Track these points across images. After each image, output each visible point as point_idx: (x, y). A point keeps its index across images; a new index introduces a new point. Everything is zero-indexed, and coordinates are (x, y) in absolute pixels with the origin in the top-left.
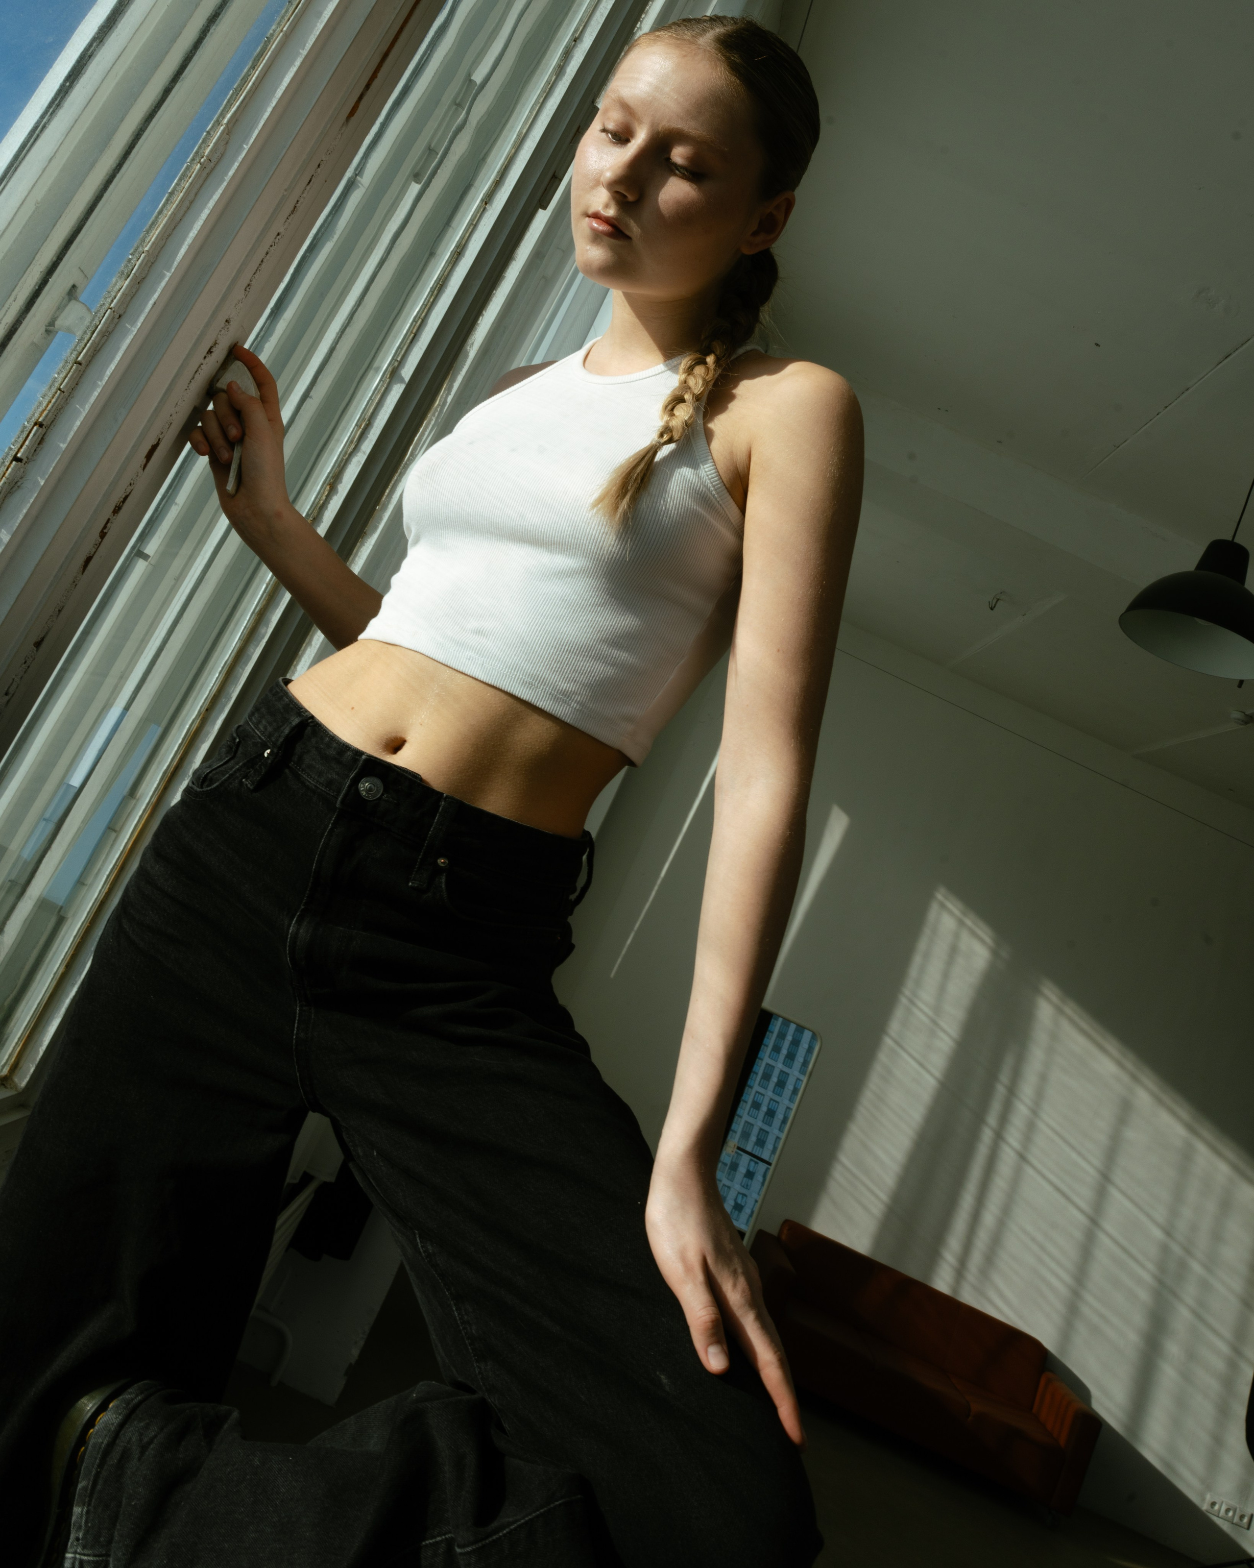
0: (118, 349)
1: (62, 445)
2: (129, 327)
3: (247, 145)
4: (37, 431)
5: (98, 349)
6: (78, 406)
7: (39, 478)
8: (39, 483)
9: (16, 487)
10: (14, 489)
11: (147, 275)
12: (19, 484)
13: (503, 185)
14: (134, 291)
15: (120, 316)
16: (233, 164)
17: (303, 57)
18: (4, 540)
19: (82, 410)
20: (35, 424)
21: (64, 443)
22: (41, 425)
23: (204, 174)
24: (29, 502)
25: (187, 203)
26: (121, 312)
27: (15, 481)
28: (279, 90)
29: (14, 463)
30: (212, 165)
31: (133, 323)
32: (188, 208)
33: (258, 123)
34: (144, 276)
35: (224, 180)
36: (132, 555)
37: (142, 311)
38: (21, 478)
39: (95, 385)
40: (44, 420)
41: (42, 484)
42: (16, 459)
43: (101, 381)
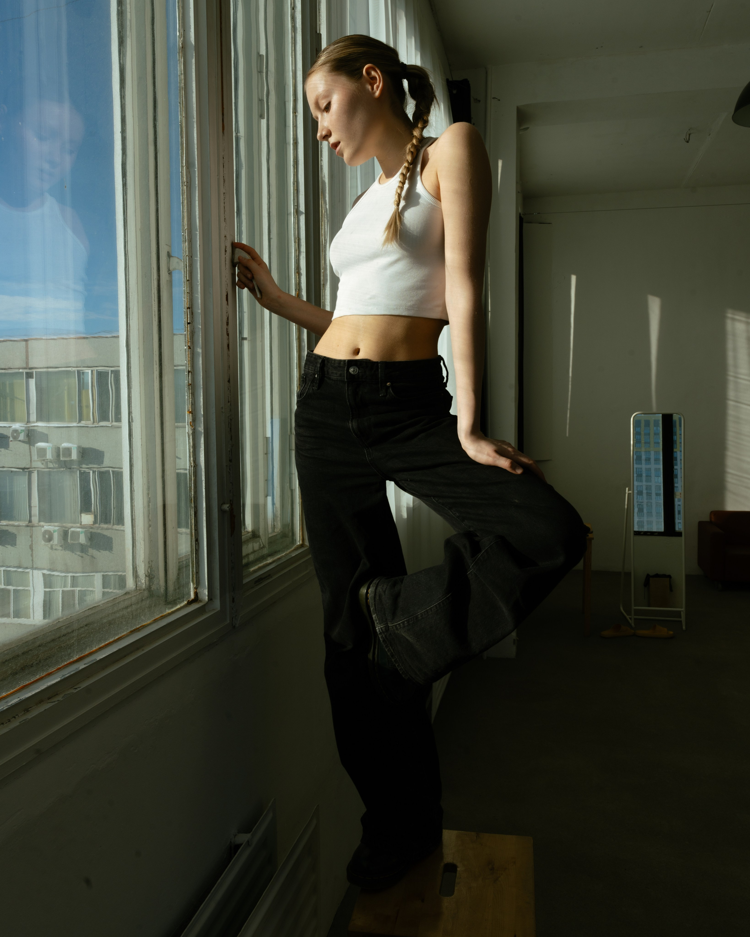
0: (197, 268)
1: (199, 311)
2: (196, 259)
3: (196, 169)
4: (189, 311)
5: (191, 272)
6: (196, 295)
7: (199, 326)
8: (200, 328)
9: (194, 333)
10: (193, 334)
11: (191, 237)
12: (194, 331)
13: (298, 100)
14: (191, 245)
15: (191, 257)
16: (196, 179)
17: (196, 122)
18: (200, 352)
19: (198, 296)
20: (187, 309)
21: (199, 310)
22: (189, 308)
23: (189, 189)
24: (200, 335)
25: (189, 203)
26: (191, 255)
27: (192, 331)
28: (195, 140)
29: (188, 325)
30: (189, 183)
31: (197, 257)
32: (191, 205)
33: (195, 158)
34: (190, 238)
35: (196, 187)
36: (241, 340)
37: (197, 251)
38: (193, 329)
39: (197, 285)
40: (189, 306)
41: (201, 327)
42: (188, 323)
43: (198, 283)
